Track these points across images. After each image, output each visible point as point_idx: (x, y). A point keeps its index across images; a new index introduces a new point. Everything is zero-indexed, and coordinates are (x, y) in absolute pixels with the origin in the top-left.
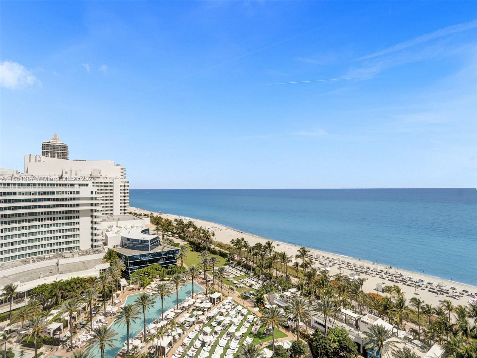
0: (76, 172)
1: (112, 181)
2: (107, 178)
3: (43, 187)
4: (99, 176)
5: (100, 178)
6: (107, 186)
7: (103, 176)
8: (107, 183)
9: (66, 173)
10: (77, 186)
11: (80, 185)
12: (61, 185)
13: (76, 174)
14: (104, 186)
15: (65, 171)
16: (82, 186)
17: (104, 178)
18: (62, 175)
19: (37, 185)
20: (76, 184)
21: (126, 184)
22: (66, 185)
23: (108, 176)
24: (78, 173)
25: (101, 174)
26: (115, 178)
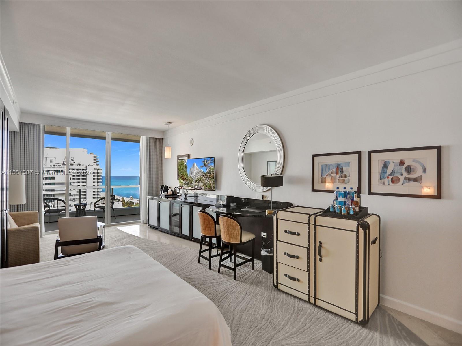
0: (51, 159)
1: (85, 168)
2: (80, 165)
4: (72, 163)
5: (74, 165)
7: (77, 163)
8: (80, 169)
13: (51, 161)
17: (77, 165)
20: (51, 170)
21: (99, 171)
24: (53, 161)
25: (74, 161)
26: (88, 166)
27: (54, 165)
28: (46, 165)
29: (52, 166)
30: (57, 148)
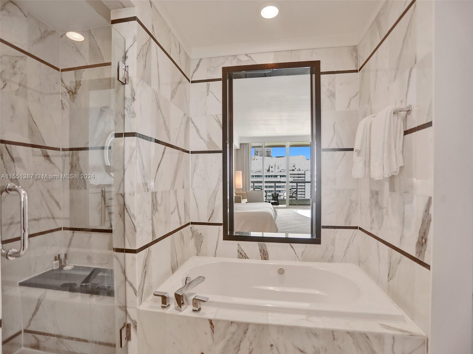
0: (278, 166)
1: (304, 173)
2: (300, 170)
3: (258, 178)
4: (294, 169)
5: (295, 170)
6: (300, 177)
7: (297, 169)
8: (300, 174)
9: (272, 167)
10: (279, 177)
11: (281, 176)
12: (269, 176)
13: (278, 168)
14: (298, 177)
15: (271, 166)
16: (282, 177)
17: (298, 170)
18: (269, 169)
19: (255, 176)
20: (279, 176)
22: (272, 176)
23: (301, 169)
24: (280, 167)
25: (295, 167)
26: (307, 170)
27: (280, 171)
28: (275, 171)
29: (279, 171)
30: (283, 157)
